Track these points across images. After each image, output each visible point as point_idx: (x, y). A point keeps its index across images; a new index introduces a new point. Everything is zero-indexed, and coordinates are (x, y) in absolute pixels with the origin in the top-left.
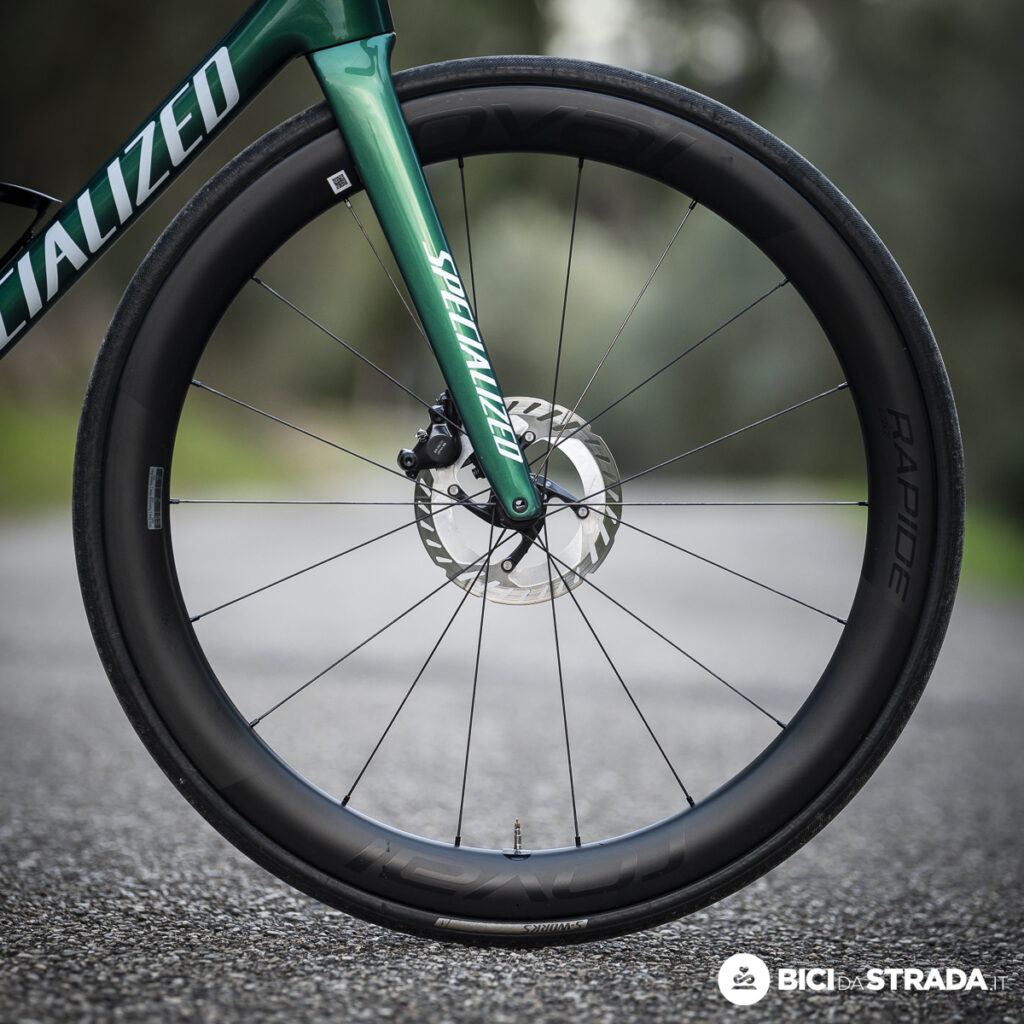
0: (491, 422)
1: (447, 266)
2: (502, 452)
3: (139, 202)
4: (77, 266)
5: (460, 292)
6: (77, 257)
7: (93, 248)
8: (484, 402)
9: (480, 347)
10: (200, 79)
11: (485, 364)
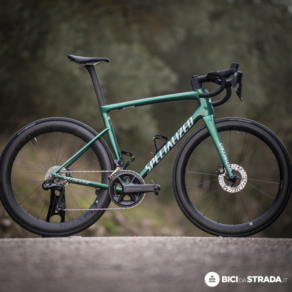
0: (228, 166)
1: (221, 145)
2: (229, 170)
3: (180, 138)
4: (172, 147)
5: (223, 148)
6: (172, 146)
7: (174, 145)
8: (227, 163)
9: (226, 156)
10: (188, 121)
11: (227, 158)
